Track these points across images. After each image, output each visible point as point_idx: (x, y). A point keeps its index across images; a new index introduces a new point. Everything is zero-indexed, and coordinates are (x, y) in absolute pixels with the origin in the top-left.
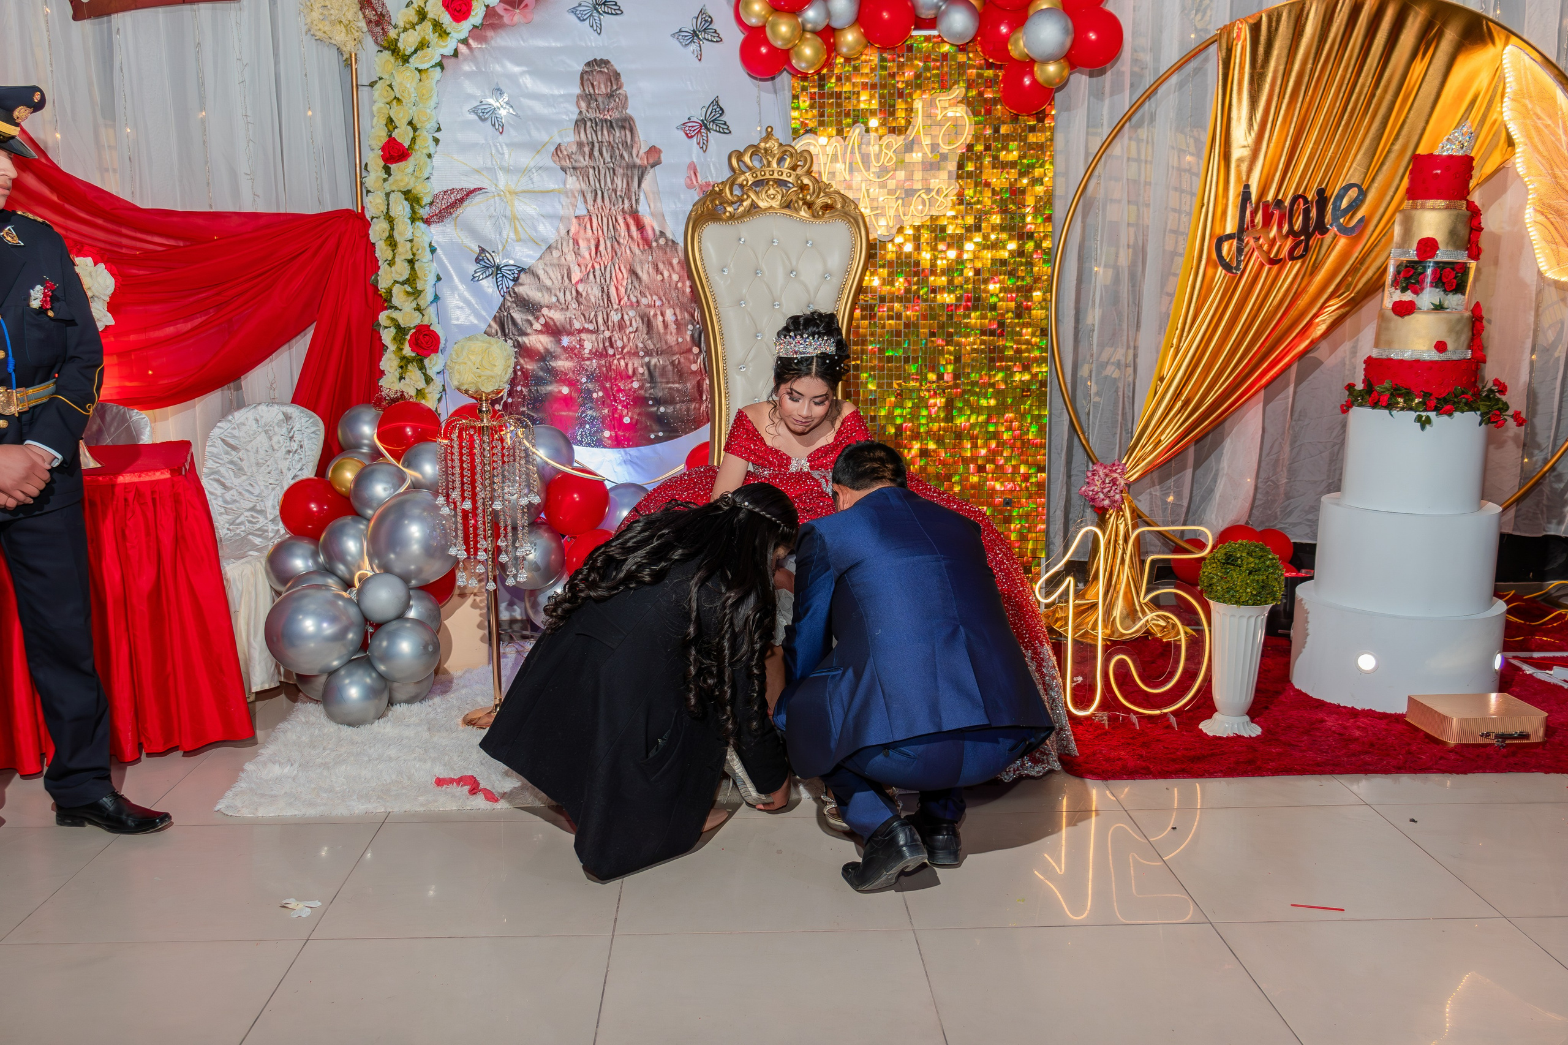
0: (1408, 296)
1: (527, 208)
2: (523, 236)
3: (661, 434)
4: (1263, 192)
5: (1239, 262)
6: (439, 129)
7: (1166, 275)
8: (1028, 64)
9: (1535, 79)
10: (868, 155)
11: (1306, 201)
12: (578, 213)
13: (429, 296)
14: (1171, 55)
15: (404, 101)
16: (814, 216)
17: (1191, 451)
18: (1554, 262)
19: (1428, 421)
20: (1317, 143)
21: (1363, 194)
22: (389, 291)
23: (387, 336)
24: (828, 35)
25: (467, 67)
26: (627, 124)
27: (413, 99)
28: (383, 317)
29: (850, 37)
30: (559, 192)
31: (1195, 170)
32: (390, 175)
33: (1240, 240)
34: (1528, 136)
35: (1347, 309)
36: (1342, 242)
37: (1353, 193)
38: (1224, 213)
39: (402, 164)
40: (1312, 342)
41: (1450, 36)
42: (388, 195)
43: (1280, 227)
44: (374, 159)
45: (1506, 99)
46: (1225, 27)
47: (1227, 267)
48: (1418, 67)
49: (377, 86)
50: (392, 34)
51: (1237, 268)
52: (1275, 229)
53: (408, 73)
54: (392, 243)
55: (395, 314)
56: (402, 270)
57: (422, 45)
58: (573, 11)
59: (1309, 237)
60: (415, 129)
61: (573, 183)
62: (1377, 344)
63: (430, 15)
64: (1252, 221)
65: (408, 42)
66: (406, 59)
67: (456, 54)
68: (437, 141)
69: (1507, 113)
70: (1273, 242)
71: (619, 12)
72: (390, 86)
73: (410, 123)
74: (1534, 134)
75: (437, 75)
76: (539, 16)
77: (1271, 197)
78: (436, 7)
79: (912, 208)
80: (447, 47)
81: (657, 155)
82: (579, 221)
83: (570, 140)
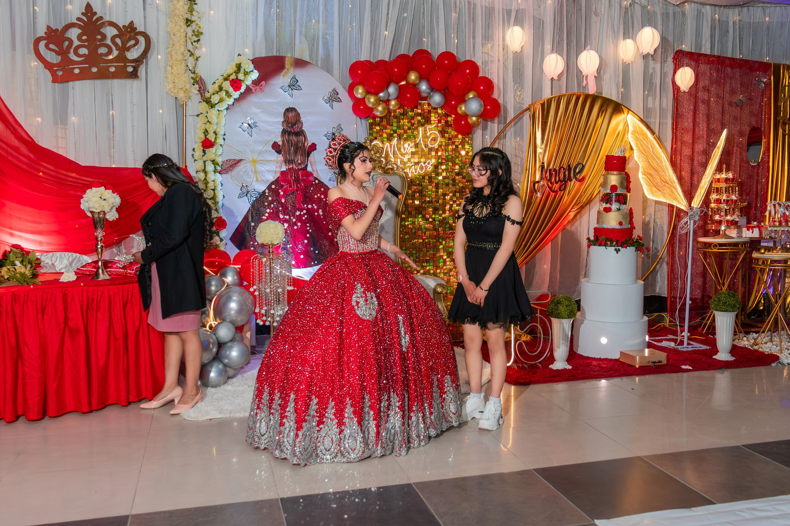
0: (608, 206)
1: (260, 167)
2: (259, 179)
3: (316, 262)
4: (549, 165)
6: (225, 135)
8: (465, 116)
9: (639, 127)
10: (400, 148)
11: (564, 168)
12: (282, 170)
13: (220, 204)
14: (511, 114)
15: (212, 123)
16: (385, 173)
18: (650, 193)
19: (619, 250)
21: (583, 167)
24: (387, 102)
25: (237, 108)
26: (302, 134)
27: (216, 122)
29: (393, 103)
30: (274, 161)
32: (205, 154)
33: (541, 184)
34: (639, 148)
35: (579, 210)
36: (578, 183)
37: (580, 166)
38: (535, 173)
39: (211, 149)
41: (609, 110)
42: (205, 162)
43: (555, 178)
44: (198, 147)
45: (629, 133)
46: (532, 104)
48: (600, 120)
49: (200, 116)
50: (207, 95)
52: (553, 179)
53: (214, 112)
54: (206, 182)
57: (221, 101)
58: (281, 88)
59: (566, 182)
60: (216, 135)
61: (280, 157)
62: (598, 223)
63: (224, 89)
64: (545, 176)
65: (215, 99)
66: (212, 106)
67: (233, 104)
68: (224, 139)
69: (630, 138)
70: (553, 185)
71: (299, 88)
72: (206, 116)
73: (215, 132)
74: (640, 145)
75: (225, 112)
76: (267, 89)
77: (551, 167)
78: (227, 85)
79: (418, 169)
80: (231, 101)
81: (313, 147)
82: (282, 173)
83: (279, 141)
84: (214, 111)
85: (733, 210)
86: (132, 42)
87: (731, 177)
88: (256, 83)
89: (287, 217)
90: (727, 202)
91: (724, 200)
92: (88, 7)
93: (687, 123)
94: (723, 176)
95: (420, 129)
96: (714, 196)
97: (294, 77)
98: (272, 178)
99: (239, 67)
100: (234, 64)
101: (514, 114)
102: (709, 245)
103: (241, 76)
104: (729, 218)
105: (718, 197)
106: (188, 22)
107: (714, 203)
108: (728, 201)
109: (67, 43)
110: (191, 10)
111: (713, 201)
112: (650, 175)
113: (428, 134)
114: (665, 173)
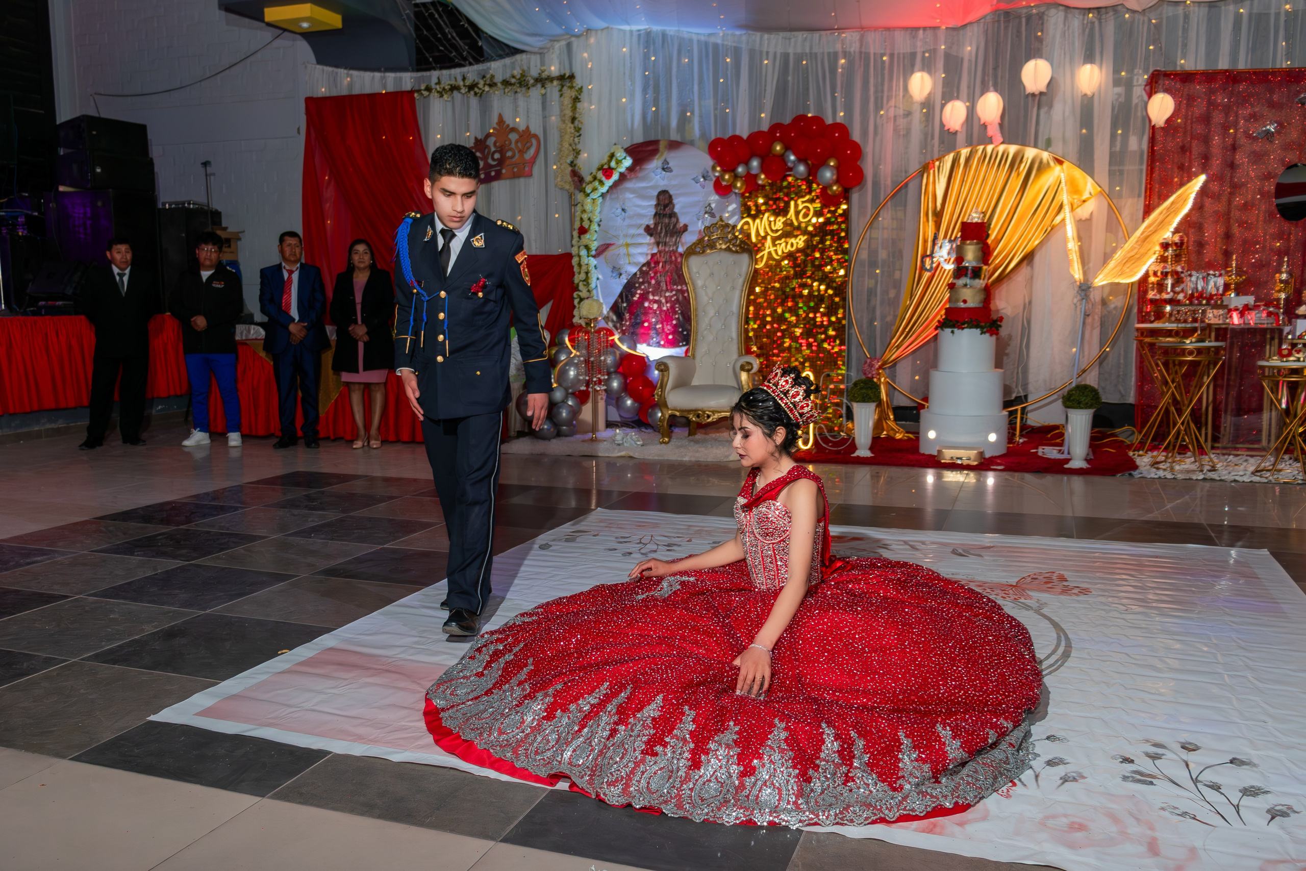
0: (955, 281)
1: (633, 250)
2: (631, 261)
3: (684, 343)
5: (931, 267)
6: (600, 221)
10: (771, 225)
12: (653, 252)
13: (593, 285)
15: (587, 211)
16: (736, 252)
22: (578, 284)
23: (576, 302)
25: (613, 196)
26: (673, 215)
27: (591, 210)
28: (575, 295)
29: (761, 176)
32: (580, 239)
33: (932, 256)
39: (585, 235)
42: (579, 247)
44: (575, 234)
49: (578, 205)
50: (583, 185)
51: (931, 270)
54: (580, 265)
55: (580, 293)
56: (583, 276)
57: (595, 189)
58: (653, 172)
60: (591, 222)
61: (652, 240)
62: (949, 302)
63: (598, 178)
65: (590, 188)
66: (588, 195)
67: (608, 191)
68: (599, 225)
71: (671, 171)
72: (583, 205)
73: (589, 219)
75: (600, 200)
76: (641, 174)
78: (600, 175)
79: (789, 246)
80: (604, 189)
81: (685, 227)
82: (653, 255)
83: (651, 222)
84: (589, 200)
86: (528, 145)
88: (630, 169)
89: (657, 298)
92: (500, 116)
95: (792, 203)
97: (665, 160)
98: (643, 260)
99: (612, 156)
100: (608, 154)
103: (613, 164)
106: (573, 119)
109: (486, 151)
110: (574, 108)
113: (800, 207)
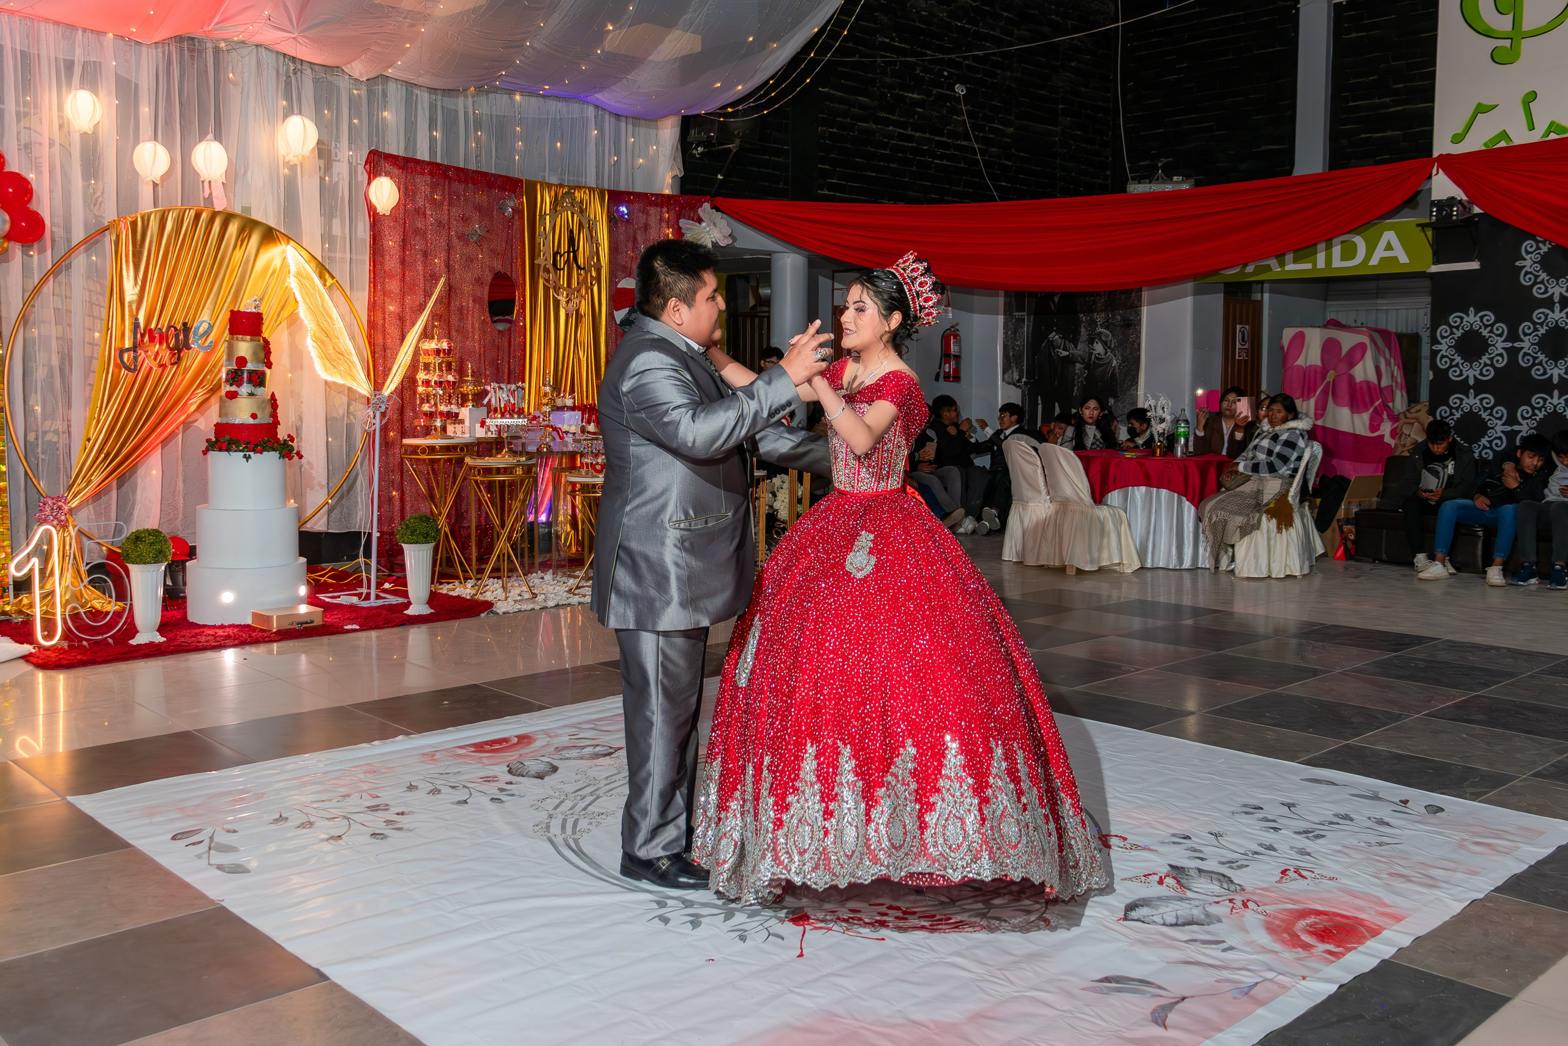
0: (234, 388)
4: (148, 321)
5: (136, 366)
7: (88, 371)
11: (176, 329)
14: (78, 234)
17: (115, 484)
18: (323, 370)
19: (250, 457)
20: (180, 295)
21: (211, 327)
31: (102, 304)
33: (135, 351)
35: (207, 396)
36: (201, 354)
37: (205, 326)
38: (123, 335)
40: (188, 416)
41: (255, 237)
43: (161, 343)
45: (291, 275)
46: (114, 221)
47: (128, 369)
48: (238, 254)
51: (135, 370)
52: (157, 346)
59: (180, 351)
64: (142, 341)
69: (293, 283)
70: (157, 354)
74: (307, 298)
77: (153, 326)
85: (450, 396)
87: (446, 348)
90: (439, 384)
91: (436, 382)
93: (392, 263)
94: (432, 345)
96: (421, 376)
101: (86, 232)
102: (415, 449)
104: (443, 408)
105: (426, 377)
107: (423, 386)
108: (441, 383)
111: (420, 383)
112: (322, 342)
114: (338, 339)
